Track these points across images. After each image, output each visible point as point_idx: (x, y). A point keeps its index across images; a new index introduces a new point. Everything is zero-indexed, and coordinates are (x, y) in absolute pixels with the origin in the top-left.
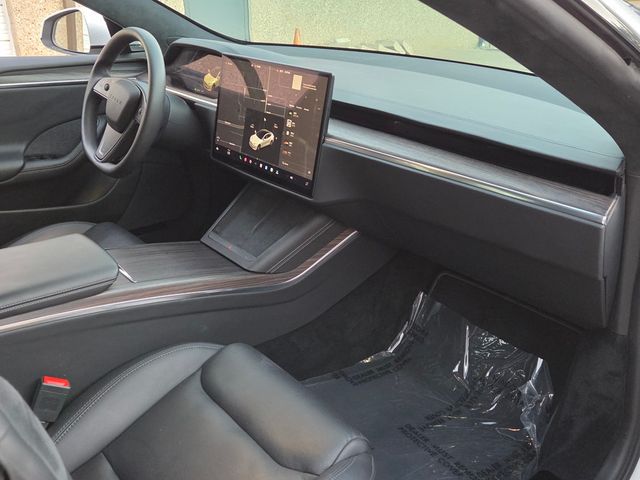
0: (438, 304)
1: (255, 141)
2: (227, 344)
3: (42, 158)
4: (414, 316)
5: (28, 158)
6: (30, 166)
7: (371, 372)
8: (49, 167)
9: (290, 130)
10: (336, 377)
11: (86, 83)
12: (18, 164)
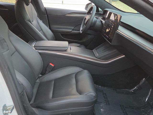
0: (147, 82)
1: (107, 30)
2: (84, 69)
3: (76, 30)
4: (141, 83)
5: (73, 30)
6: (73, 31)
7: (124, 92)
8: (77, 32)
9: (112, 28)
10: (114, 90)
11: (84, 17)
12: (71, 30)
